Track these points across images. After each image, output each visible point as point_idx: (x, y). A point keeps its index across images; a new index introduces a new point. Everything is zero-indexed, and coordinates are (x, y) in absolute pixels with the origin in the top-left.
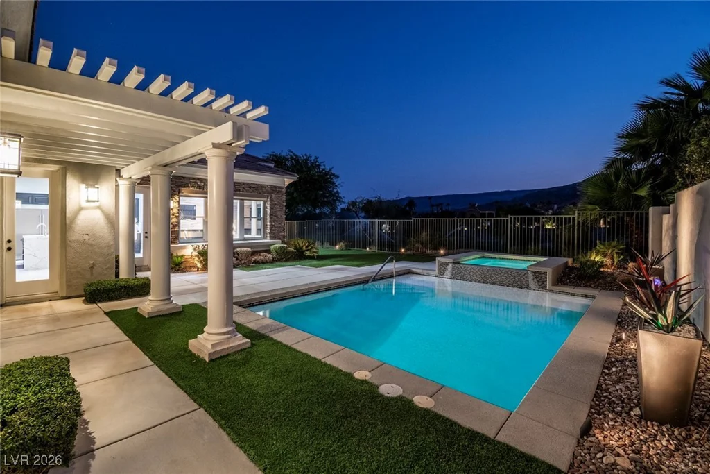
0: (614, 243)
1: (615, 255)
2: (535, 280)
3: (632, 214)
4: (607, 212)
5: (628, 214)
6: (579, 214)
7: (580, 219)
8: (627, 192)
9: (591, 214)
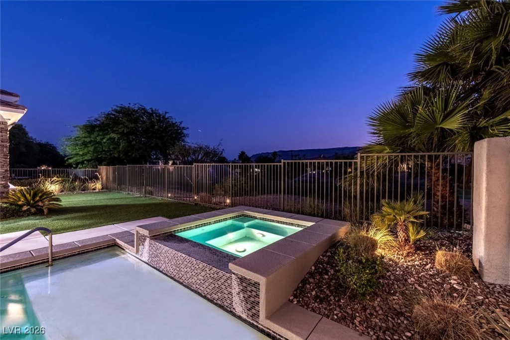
0: (410, 206)
1: (411, 228)
2: (242, 295)
3: (437, 157)
4: (400, 155)
5: (430, 157)
6: (362, 158)
7: (364, 165)
8: (430, 123)
9: (378, 158)
